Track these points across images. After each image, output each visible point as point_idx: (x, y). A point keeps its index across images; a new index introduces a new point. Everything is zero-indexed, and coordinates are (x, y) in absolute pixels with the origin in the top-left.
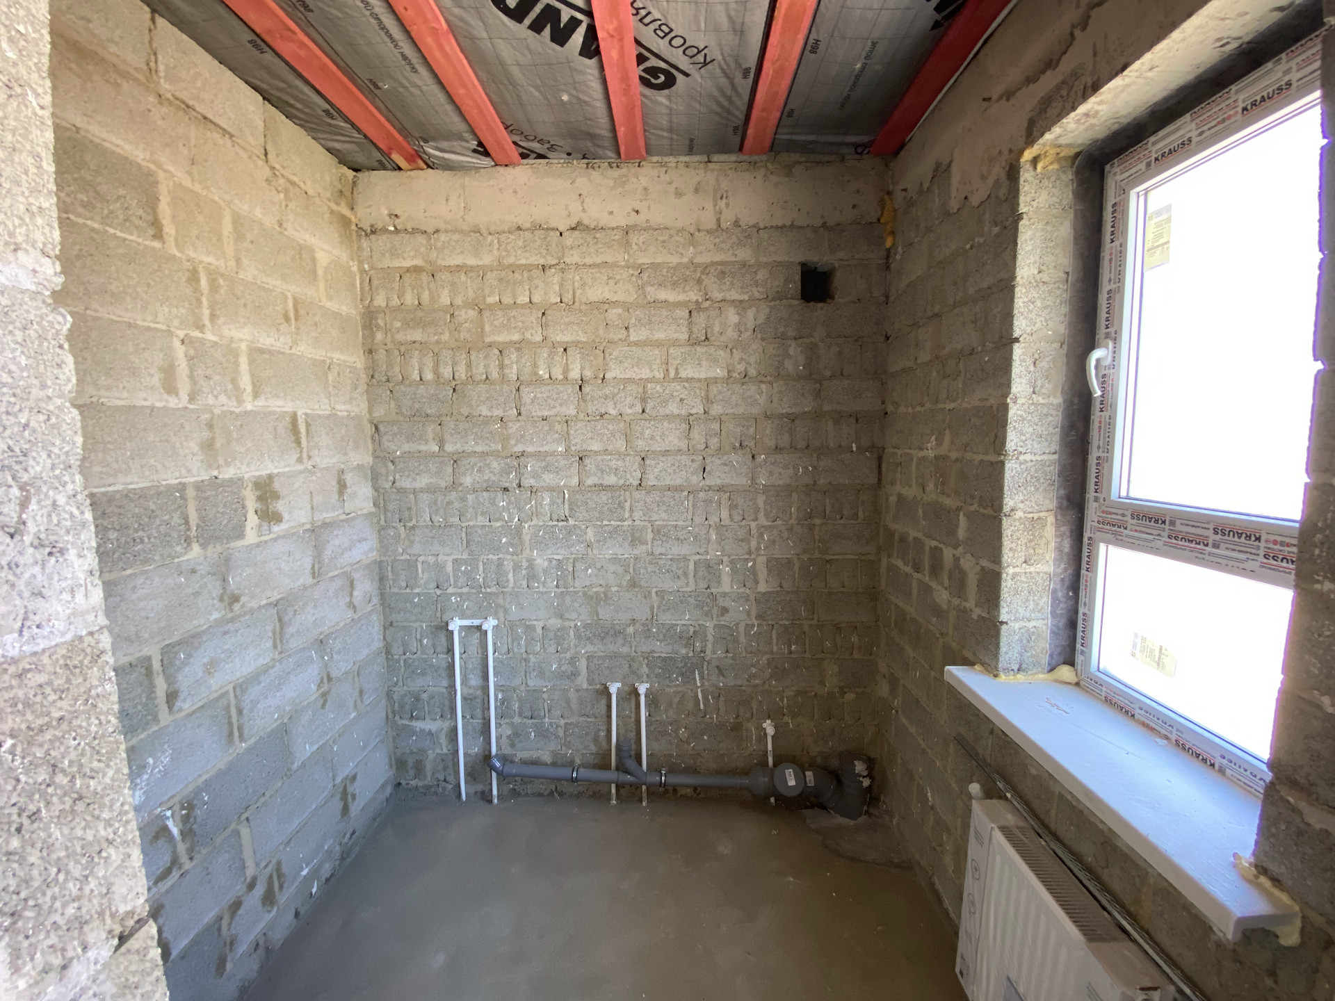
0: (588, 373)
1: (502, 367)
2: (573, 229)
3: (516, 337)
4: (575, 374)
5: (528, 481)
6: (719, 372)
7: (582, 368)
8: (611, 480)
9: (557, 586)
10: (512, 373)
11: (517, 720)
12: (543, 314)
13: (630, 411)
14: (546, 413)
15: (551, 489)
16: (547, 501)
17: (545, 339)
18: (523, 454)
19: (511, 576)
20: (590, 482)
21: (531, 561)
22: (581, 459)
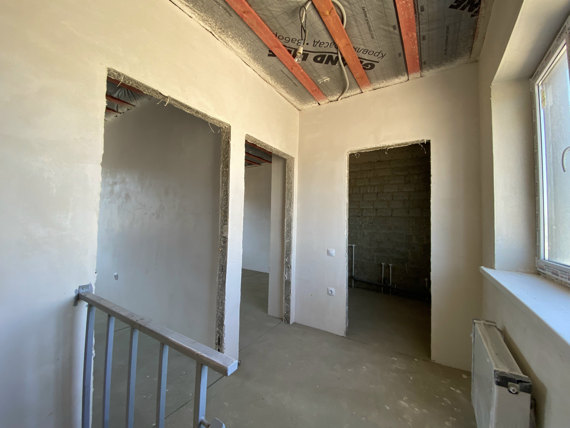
0: (379, 191)
1: (360, 190)
2: (377, 162)
3: (363, 184)
4: (376, 191)
5: (363, 215)
6: (412, 190)
7: (378, 190)
8: (383, 215)
9: (370, 239)
10: (362, 192)
11: (359, 269)
12: (370, 179)
13: (389, 199)
14: (369, 200)
15: (369, 217)
16: (368, 219)
17: (369, 184)
18: (363, 209)
19: (359, 235)
20: (378, 215)
21: (364, 232)
22: (376, 210)
